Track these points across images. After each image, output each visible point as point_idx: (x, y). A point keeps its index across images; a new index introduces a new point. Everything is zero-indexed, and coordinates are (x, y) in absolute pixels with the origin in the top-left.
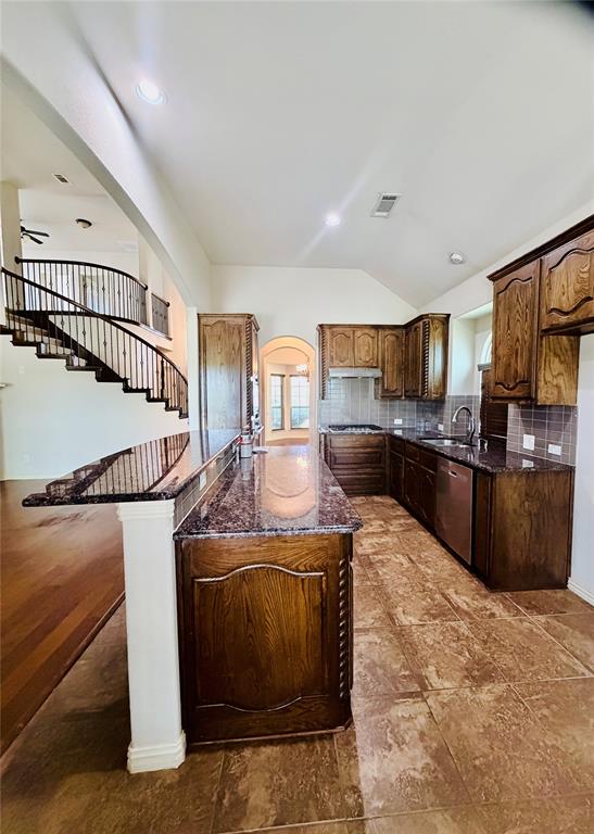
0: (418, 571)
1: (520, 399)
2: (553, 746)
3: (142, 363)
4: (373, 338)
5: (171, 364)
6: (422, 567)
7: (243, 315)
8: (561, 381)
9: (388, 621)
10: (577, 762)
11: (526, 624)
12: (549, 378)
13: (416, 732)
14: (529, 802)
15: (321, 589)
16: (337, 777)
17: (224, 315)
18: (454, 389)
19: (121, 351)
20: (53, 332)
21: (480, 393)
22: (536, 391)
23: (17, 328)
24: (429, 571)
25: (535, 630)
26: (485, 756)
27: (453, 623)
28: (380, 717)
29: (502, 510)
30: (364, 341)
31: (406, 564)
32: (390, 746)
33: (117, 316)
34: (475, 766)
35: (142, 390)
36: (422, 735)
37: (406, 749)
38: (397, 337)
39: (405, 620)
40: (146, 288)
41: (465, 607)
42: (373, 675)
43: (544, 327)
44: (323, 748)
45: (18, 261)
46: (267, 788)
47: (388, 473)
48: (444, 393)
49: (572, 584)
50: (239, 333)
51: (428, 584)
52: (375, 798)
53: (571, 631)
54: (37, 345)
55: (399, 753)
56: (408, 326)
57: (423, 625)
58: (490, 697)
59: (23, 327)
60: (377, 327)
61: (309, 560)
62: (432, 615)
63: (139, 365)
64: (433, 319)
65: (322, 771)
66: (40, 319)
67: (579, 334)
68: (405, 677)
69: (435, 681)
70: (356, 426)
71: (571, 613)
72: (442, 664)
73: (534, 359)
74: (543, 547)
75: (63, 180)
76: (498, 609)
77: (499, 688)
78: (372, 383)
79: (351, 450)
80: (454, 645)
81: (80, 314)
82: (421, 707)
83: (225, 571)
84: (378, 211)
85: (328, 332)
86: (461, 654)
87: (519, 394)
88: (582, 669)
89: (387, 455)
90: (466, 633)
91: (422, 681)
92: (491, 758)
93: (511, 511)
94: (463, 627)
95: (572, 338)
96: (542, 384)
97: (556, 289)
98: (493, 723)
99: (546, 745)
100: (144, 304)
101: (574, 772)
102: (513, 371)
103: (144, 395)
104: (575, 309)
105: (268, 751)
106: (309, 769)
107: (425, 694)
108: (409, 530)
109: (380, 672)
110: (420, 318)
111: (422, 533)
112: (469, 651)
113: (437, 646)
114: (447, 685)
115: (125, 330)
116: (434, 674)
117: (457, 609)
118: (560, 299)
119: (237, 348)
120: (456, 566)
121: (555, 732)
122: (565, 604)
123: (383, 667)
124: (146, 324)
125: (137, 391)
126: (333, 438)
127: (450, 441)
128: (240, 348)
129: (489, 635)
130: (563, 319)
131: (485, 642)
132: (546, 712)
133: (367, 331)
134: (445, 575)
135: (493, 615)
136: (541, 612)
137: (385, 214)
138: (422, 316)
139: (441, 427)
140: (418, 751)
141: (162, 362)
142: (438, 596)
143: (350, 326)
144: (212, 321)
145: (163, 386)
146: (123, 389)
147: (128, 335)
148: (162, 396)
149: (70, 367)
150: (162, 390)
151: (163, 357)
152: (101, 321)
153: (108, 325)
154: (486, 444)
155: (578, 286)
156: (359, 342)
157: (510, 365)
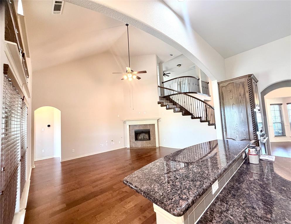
3: (198, 107)
5: (210, 106)
19: (190, 104)
23: (162, 102)
33: (190, 92)
35: (198, 118)
40: (199, 79)
45: (163, 83)
54: (166, 106)
63: (197, 108)
66: (168, 98)
81: (177, 94)
100: (198, 85)
103: (199, 120)
115: (191, 96)
124: (199, 92)
125: (196, 118)
128: (244, 94)
141: (206, 106)
144: (225, 84)
145: (207, 116)
146: (191, 118)
147: (192, 98)
148: (207, 120)
149: (175, 111)
150: (206, 117)
151: (206, 104)
152: (183, 95)
153: (185, 95)
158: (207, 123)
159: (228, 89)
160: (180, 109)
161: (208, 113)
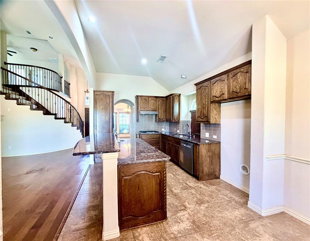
0: (176, 177)
1: (205, 122)
2: (221, 216)
3: (62, 108)
4: (155, 101)
5: (74, 108)
6: (177, 176)
7: (110, 92)
8: (216, 116)
9: (171, 192)
10: (227, 219)
11: (210, 189)
12: (213, 115)
13: (186, 219)
14: (217, 228)
15: (159, 178)
16: (167, 231)
17: (103, 91)
18: (182, 118)
20: (22, 94)
21: (191, 120)
22: (210, 120)
23: (7, 92)
24: (180, 177)
25: (213, 190)
26: (205, 221)
27: (190, 191)
28: (175, 216)
29: (202, 156)
30: (152, 102)
31: (172, 176)
32: (180, 222)
33: (52, 88)
34: (203, 223)
35: (62, 118)
36: (188, 219)
37: (184, 222)
38: (163, 101)
39: (176, 191)
40: (62, 77)
41: (192, 186)
42: (170, 206)
43: (211, 101)
44: (161, 226)
45: (6, 64)
46: (148, 237)
47: (161, 148)
48: (179, 120)
49: (221, 177)
50: (109, 98)
51: (180, 181)
52: (179, 234)
53: (222, 189)
54: (17, 99)
55: (182, 224)
56: (167, 97)
57: (181, 192)
58: (203, 208)
59: (10, 92)
60: (156, 97)
61: (155, 170)
62: (183, 189)
64: (175, 95)
65: (162, 231)
66: (16, 88)
67: (220, 103)
68: (179, 206)
69: (188, 205)
70: (150, 131)
71: (222, 185)
72: (189, 201)
73: (209, 110)
74: (213, 166)
75: (29, 33)
76: (202, 186)
77: (206, 205)
78: (154, 117)
79: (149, 140)
80: (191, 196)
81: (37, 87)
82: (185, 212)
83: (132, 174)
84: (159, 60)
85: (139, 98)
86: (194, 198)
87: (205, 120)
88: (226, 198)
89: (161, 141)
90: (194, 193)
91: (184, 206)
92: (207, 221)
93: (204, 156)
94: (193, 191)
95: (219, 104)
96: (211, 117)
97: (215, 91)
98: (206, 213)
99: (220, 216)
100: (61, 84)
101: (227, 220)
102: (203, 114)
103: (63, 120)
104: (220, 96)
105: (145, 229)
106: (159, 231)
107: (186, 209)
108: (170, 166)
109: (172, 205)
110: (171, 95)
111: (175, 166)
112: (196, 197)
113: (187, 197)
114: (192, 206)
115: (55, 94)
116: (188, 204)
117: (191, 187)
118: (216, 93)
119: (108, 103)
120: (188, 175)
121: (221, 213)
122: (220, 183)
123: (173, 204)
124: (62, 92)
125: (60, 119)
126: (142, 136)
127: (182, 136)
129: (201, 192)
130: (217, 99)
131: (200, 194)
132: (218, 209)
133: (153, 98)
134: (185, 178)
135: (201, 187)
136: (214, 185)
137: (161, 61)
138: (172, 94)
139: (178, 131)
140: (187, 222)
141: (71, 107)
142: (184, 184)
143: (147, 96)
144: (99, 93)
145: (71, 117)
146: (55, 118)
147: (57, 97)
148: (70, 121)
149: (32, 109)
150: (70, 119)
151: (71, 105)
152: (46, 91)
153: (49, 92)
154: (194, 136)
155: (220, 90)
156: (150, 102)
157: (202, 111)
158: (71, 124)
159: (100, 97)
160: (36, 107)
161: (72, 115)
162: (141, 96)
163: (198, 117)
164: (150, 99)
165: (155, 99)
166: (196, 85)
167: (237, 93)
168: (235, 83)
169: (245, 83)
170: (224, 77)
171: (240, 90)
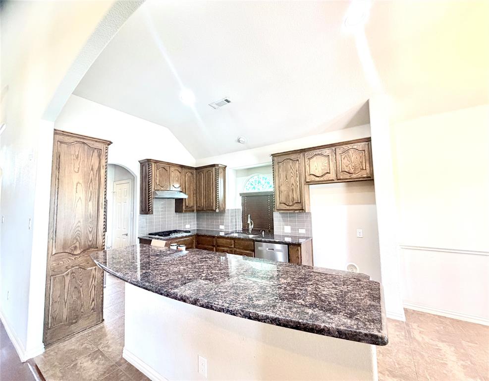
4: (180, 173)
18: (229, 206)
21: (241, 207)
22: (305, 207)
30: (175, 174)
38: (192, 174)
48: (224, 209)
50: (99, 155)
60: (182, 167)
64: (220, 167)
78: (174, 202)
84: (216, 104)
85: (153, 165)
97: (312, 167)
102: (291, 198)
104: (322, 176)
118: (314, 171)
130: (317, 179)
133: (177, 168)
138: (214, 165)
144: (69, 140)
154: (263, 233)
155: (323, 168)
156: (173, 174)
157: (289, 196)
159: (72, 152)
162: (156, 162)
163: (280, 203)
164: (172, 169)
165: (180, 169)
166: (273, 155)
167: (350, 173)
168: (345, 161)
169: (362, 162)
170: (327, 151)
171: (354, 170)
